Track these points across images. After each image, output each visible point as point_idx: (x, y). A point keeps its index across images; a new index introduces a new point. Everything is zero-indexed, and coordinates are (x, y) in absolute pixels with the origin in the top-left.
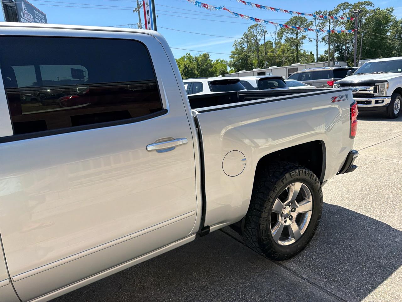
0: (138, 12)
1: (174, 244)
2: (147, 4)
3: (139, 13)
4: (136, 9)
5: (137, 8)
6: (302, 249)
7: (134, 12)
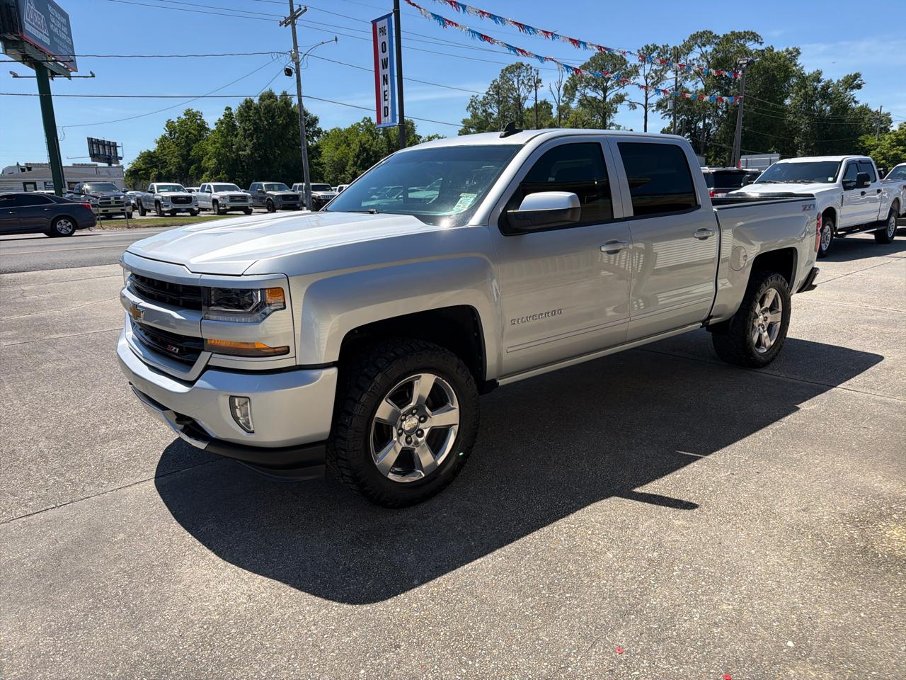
0: (290, 26)
1: (690, 326)
2: (382, 30)
3: (294, 28)
4: (286, 19)
5: (289, 18)
6: (773, 359)
7: (280, 25)
